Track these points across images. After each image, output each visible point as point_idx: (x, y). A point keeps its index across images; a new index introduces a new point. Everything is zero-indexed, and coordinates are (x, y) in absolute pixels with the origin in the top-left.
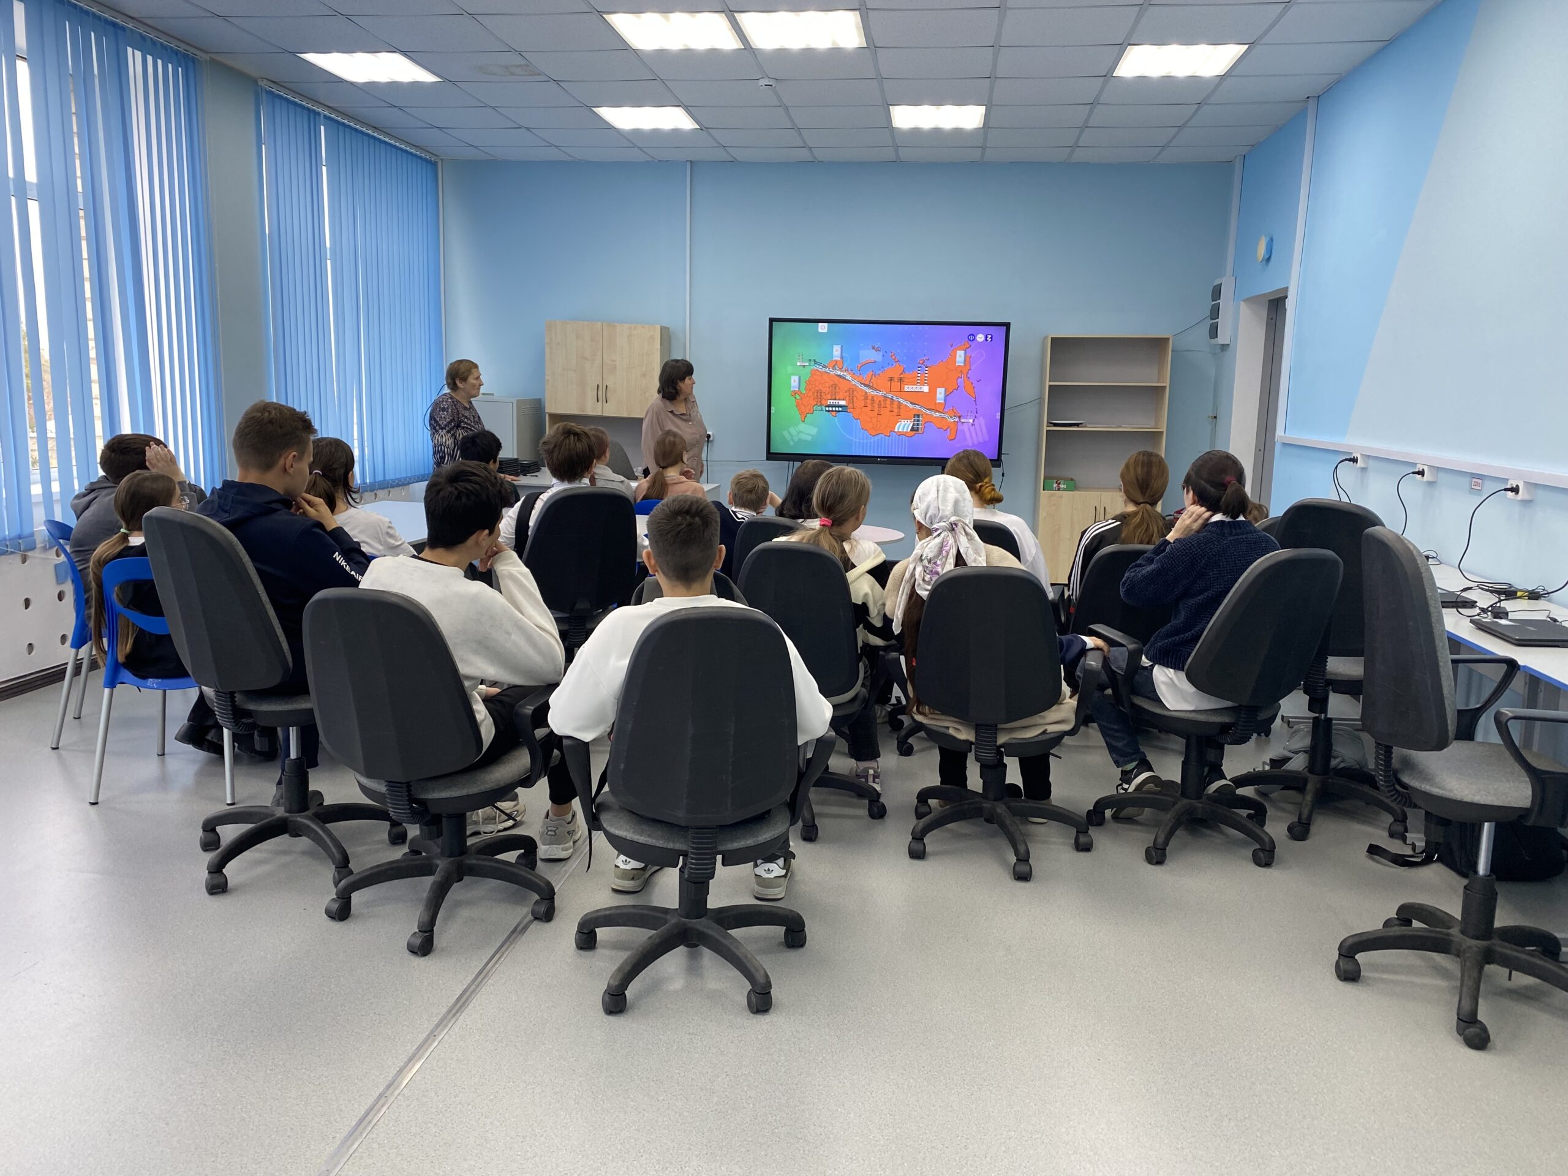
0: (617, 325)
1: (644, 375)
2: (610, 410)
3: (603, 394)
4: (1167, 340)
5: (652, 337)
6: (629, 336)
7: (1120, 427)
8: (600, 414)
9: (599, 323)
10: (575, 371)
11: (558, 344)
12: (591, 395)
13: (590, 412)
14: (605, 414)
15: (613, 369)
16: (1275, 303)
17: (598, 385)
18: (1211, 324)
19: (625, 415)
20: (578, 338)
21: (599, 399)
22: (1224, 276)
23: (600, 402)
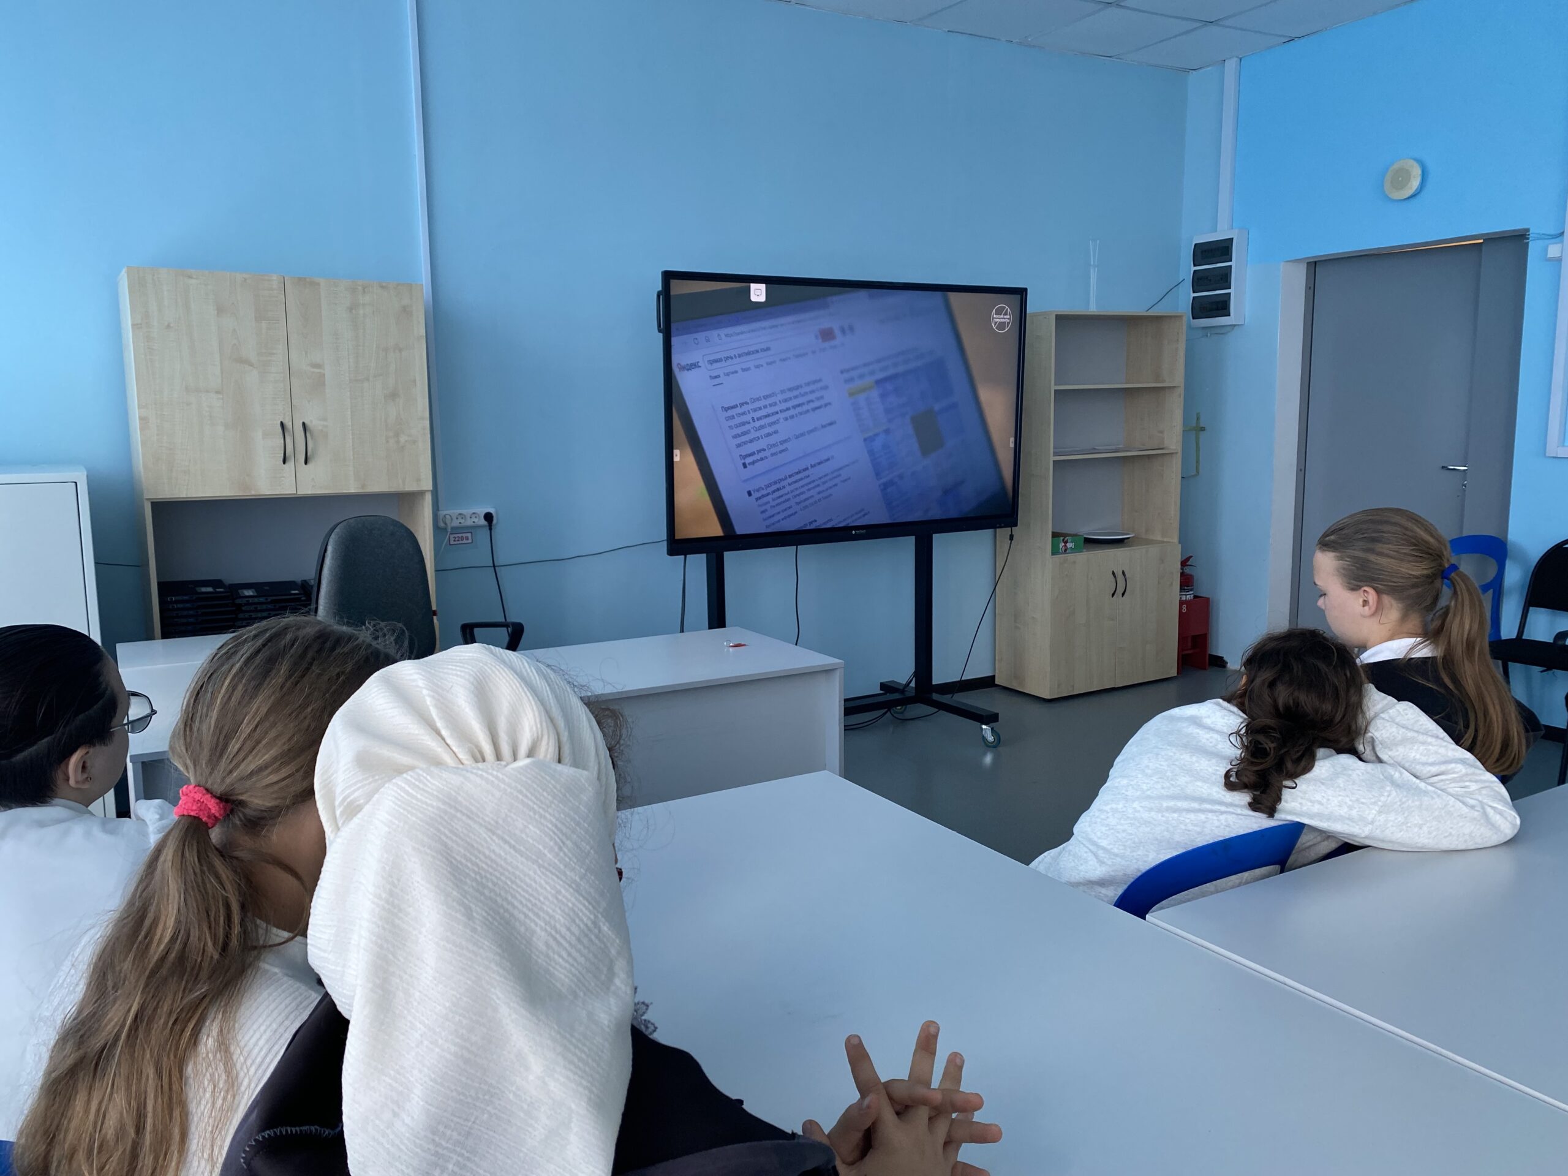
0: (321, 281)
1: (393, 396)
2: (315, 480)
3: (295, 444)
5: (406, 311)
6: (350, 309)
8: (294, 492)
9: (274, 277)
10: (217, 392)
11: (168, 326)
12: (266, 447)
13: (265, 489)
14: (306, 490)
15: (319, 383)
16: (1314, 266)
17: (282, 424)
18: (1194, 298)
19: (352, 488)
20: (220, 310)
21: (287, 455)
22: (1214, 230)
23: (290, 464)
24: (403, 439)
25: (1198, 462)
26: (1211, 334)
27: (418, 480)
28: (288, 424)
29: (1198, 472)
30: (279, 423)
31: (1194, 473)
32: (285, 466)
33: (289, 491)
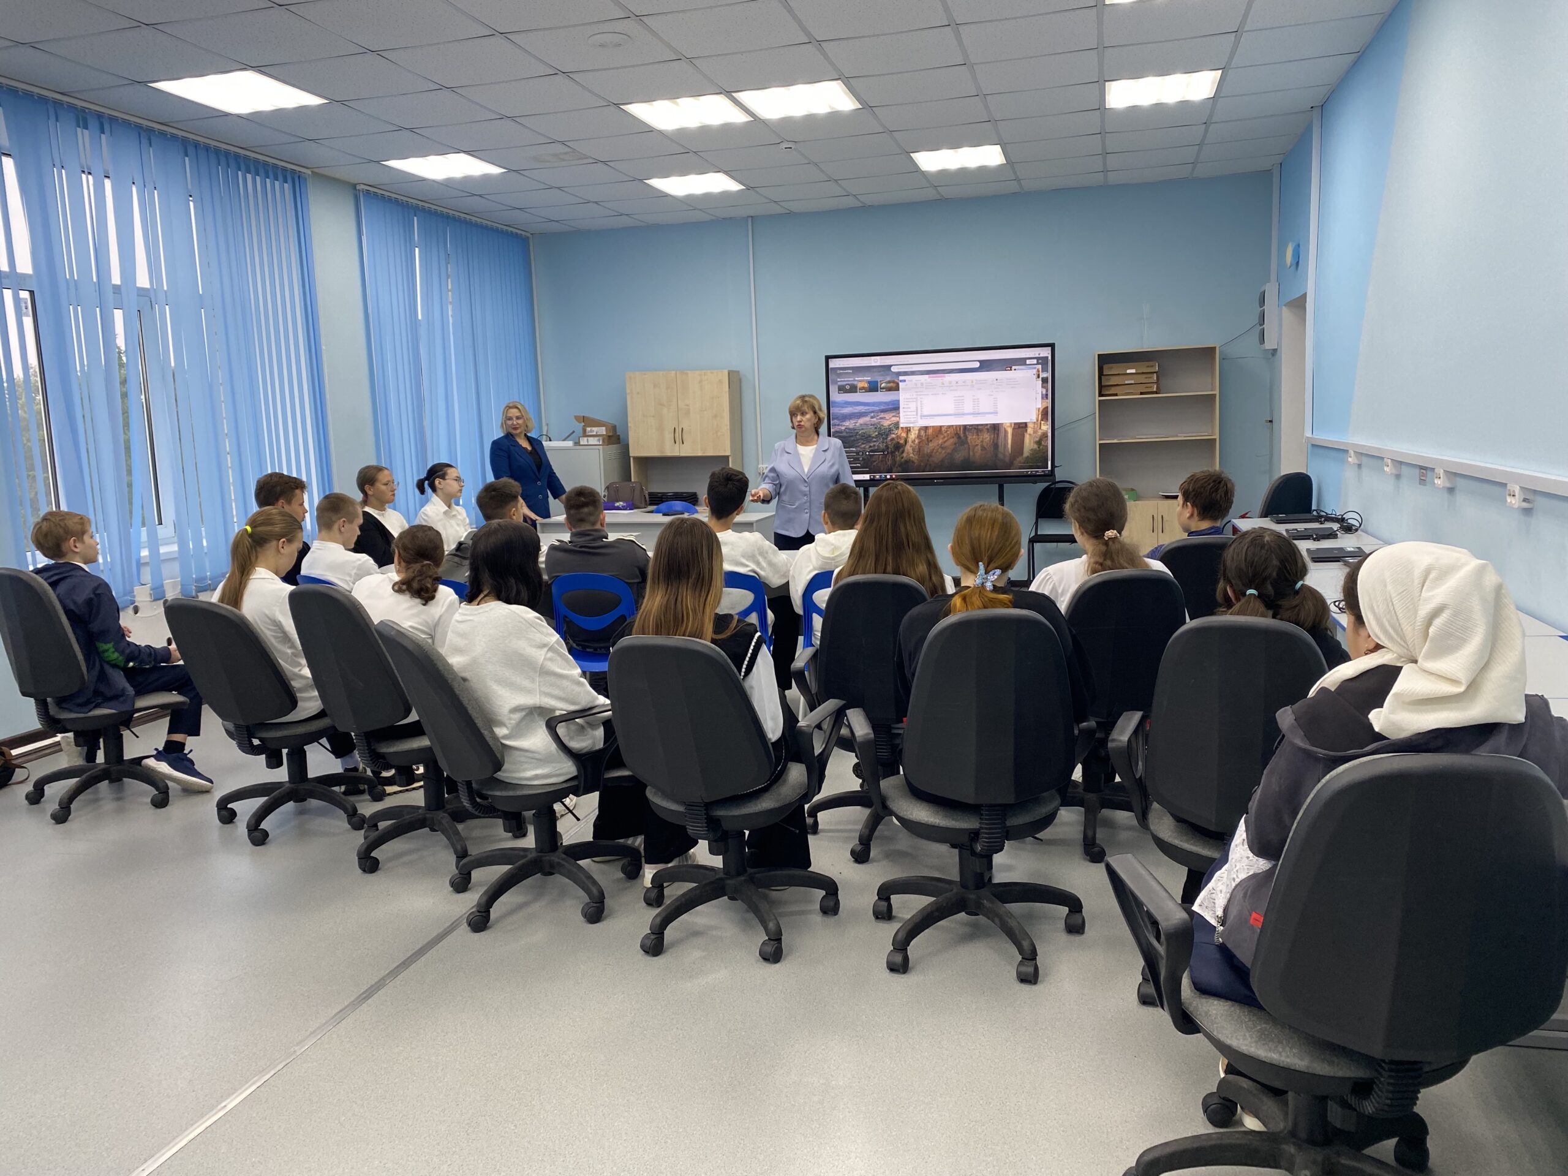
0: (689, 372)
1: (715, 416)
2: (685, 451)
3: (679, 436)
4: (1213, 349)
5: (720, 382)
6: (701, 382)
7: (1177, 436)
8: (679, 455)
9: (673, 372)
10: (653, 417)
11: (638, 393)
12: (668, 437)
13: (668, 453)
14: (683, 454)
15: (688, 412)
17: (675, 429)
19: (700, 454)
20: (655, 386)
21: (676, 440)
23: (677, 444)
24: (719, 433)
25: (1271, 445)
27: (725, 451)
28: (677, 429)
29: (1272, 452)
30: (673, 428)
32: (675, 444)
33: (676, 453)
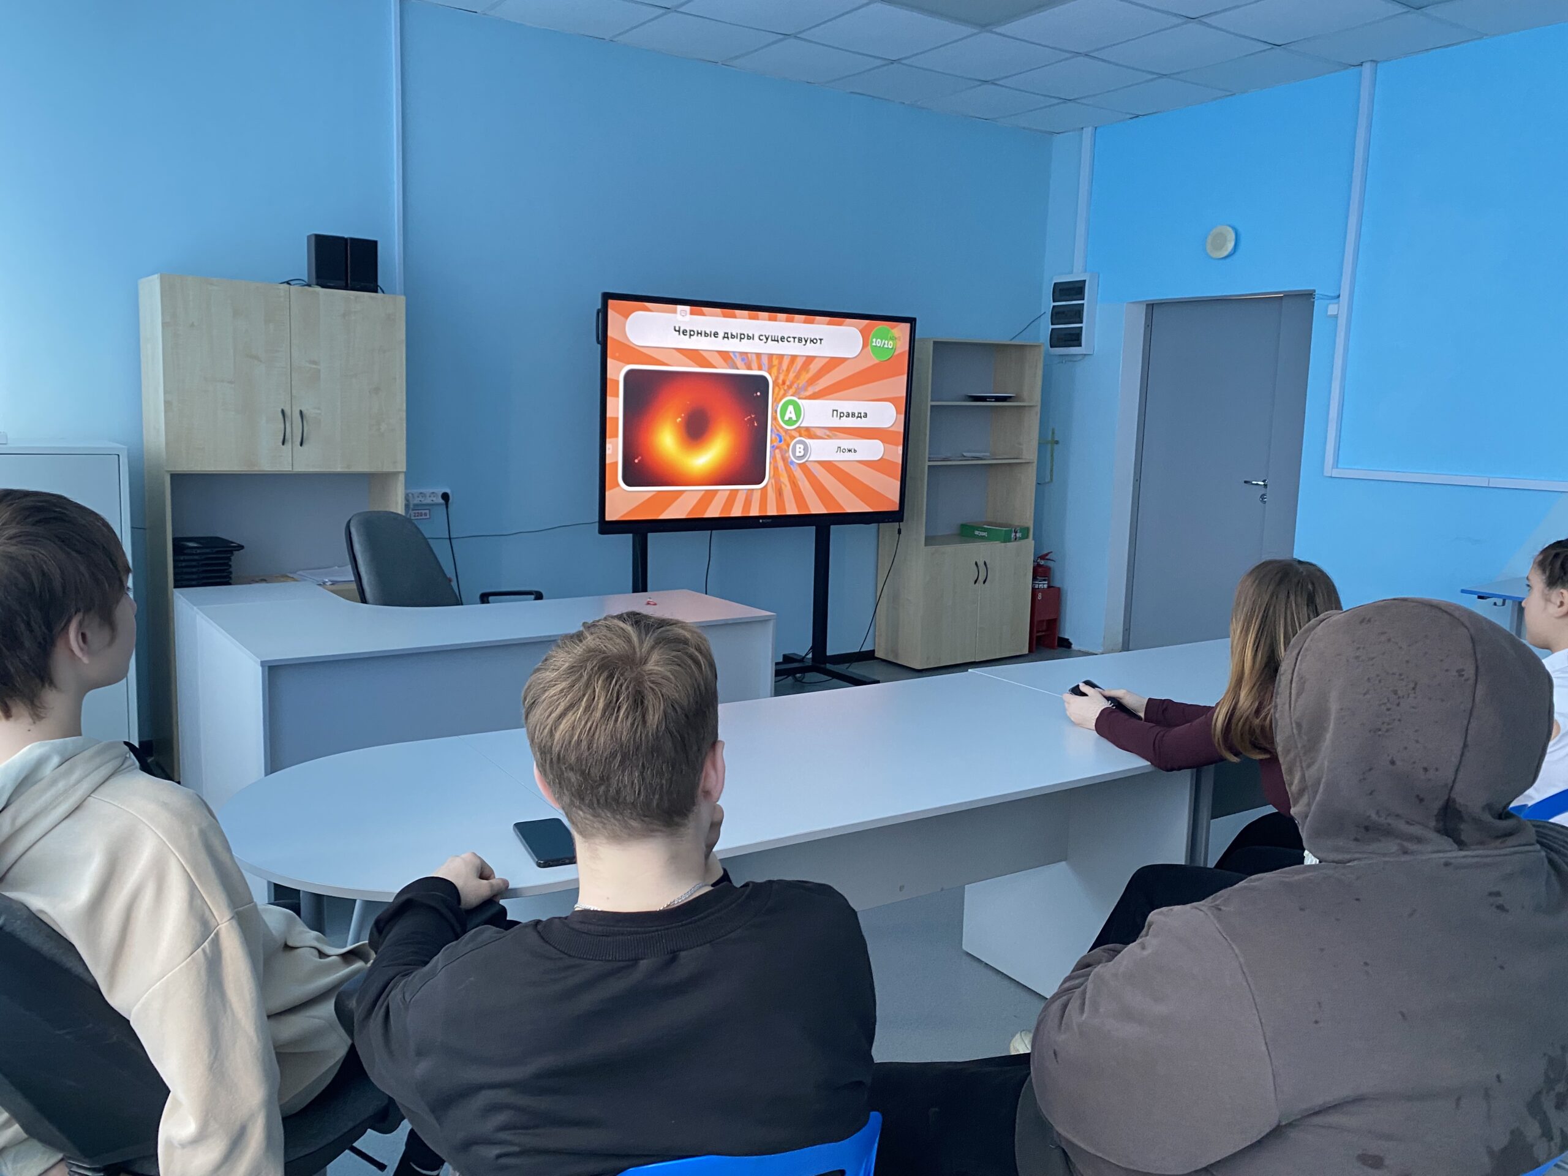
1: (377, 390)
2: (308, 460)
3: (293, 428)
5: (390, 318)
6: (344, 315)
8: (291, 469)
10: (231, 382)
11: (192, 325)
12: (269, 430)
13: (266, 465)
14: (300, 468)
15: (315, 377)
16: (1151, 307)
17: (283, 412)
18: (1052, 329)
19: (339, 469)
20: (236, 313)
21: (286, 437)
22: (1071, 272)
23: (288, 445)
24: (383, 427)
25: (1052, 470)
26: (1066, 362)
27: (395, 463)
28: (288, 412)
29: (1052, 479)
30: (280, 410)
31: (1047, 480)
32: (283, 447)
33: (286, 468)
